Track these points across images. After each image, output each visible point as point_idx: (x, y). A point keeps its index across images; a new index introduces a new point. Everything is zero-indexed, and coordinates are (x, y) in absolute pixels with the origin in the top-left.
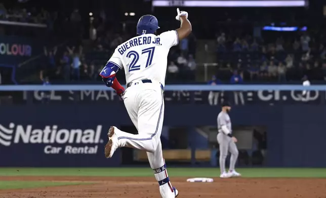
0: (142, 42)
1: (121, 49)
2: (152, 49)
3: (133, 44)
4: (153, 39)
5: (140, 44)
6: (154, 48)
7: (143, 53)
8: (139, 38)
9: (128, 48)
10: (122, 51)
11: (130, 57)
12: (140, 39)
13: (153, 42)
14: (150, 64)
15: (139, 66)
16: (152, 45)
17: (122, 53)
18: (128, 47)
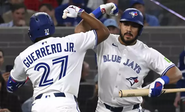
0: (50, 51)
1: (27, 61)
2: (65, 59)
3: (41, 54)
4: (64, 47)
5: (48, 54)
6: (67, 57)
7: (54, 64)
8: (46, 47)
9: (34, 60)
10: (27, 63)
11: (38, 70)
12: (48, 48)
13: (65, 50)
14: (64, 75)
15: (52, 80)
16: (63, 54)
17: (28, 65)
18: (35, 58)
